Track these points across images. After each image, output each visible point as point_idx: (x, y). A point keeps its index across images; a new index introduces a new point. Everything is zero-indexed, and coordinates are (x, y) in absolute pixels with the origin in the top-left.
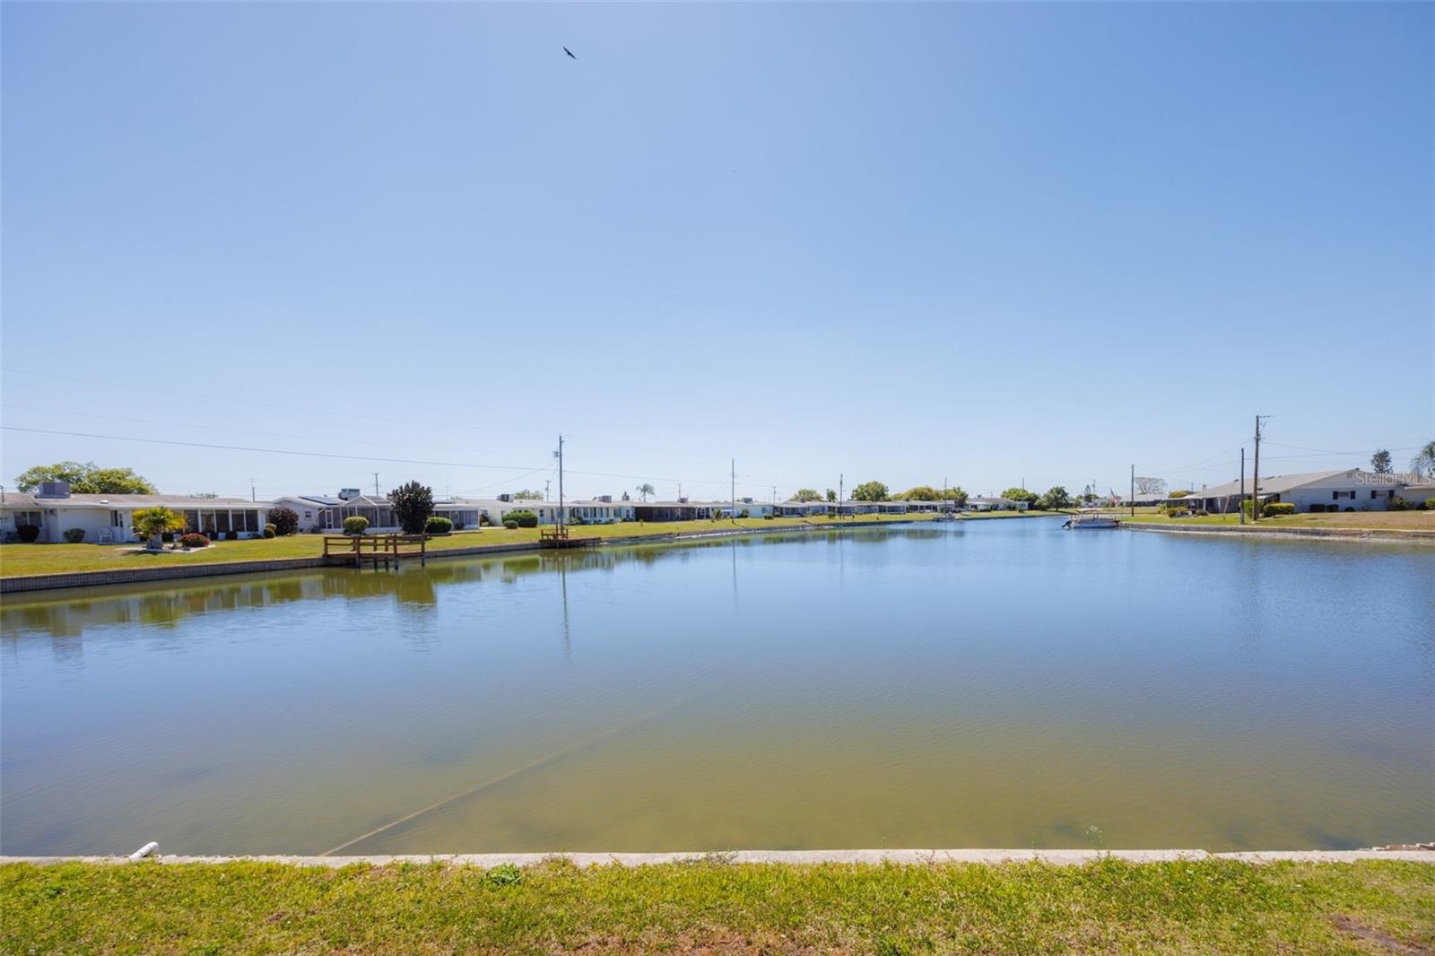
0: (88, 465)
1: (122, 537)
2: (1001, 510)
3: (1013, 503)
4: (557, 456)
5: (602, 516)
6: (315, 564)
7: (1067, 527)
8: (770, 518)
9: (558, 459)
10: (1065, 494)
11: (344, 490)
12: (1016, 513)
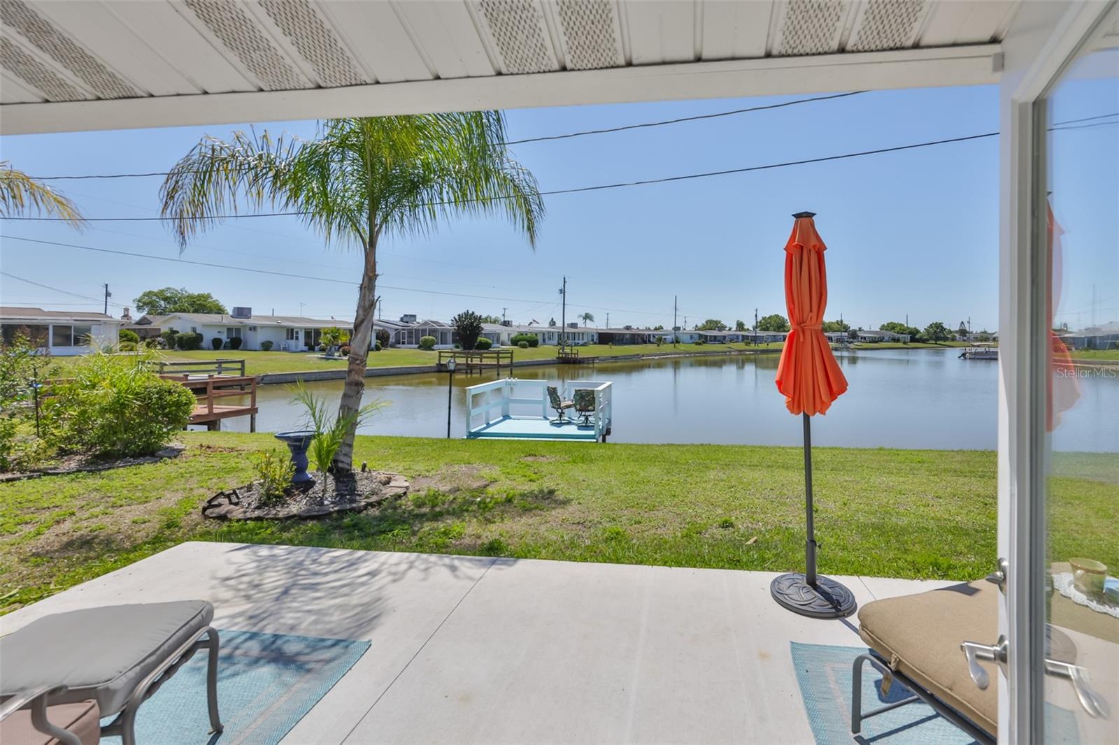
0: (181, 290)
1: (297, 347)
2: (886, 341)
3: (897, 336)
4: (561, 293)
5: (579, 340)
6: (433, 370)
7: (962, 358)
8: (699, 344)
9: (562, 295)
10: (943, 329)
11: (405, 316)
12: (900, 345)
